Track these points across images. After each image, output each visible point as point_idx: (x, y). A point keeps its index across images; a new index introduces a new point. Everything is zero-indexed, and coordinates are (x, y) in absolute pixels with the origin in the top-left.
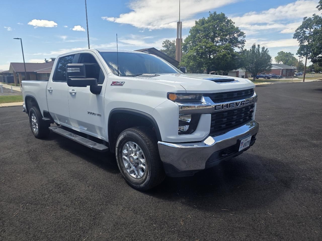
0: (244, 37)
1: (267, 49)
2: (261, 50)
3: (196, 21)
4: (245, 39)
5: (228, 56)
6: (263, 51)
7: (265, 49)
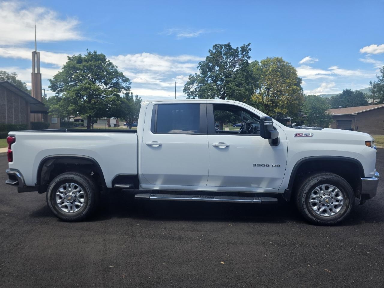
0: (130, 83)
1: (140, 98)
2: (134, 99)
3: (68, 57)
4: (131, 85)
5: (118, 102)
6: (136, 99)
7: (138, 98)
